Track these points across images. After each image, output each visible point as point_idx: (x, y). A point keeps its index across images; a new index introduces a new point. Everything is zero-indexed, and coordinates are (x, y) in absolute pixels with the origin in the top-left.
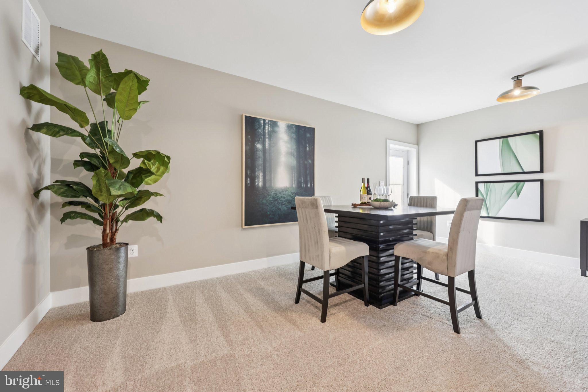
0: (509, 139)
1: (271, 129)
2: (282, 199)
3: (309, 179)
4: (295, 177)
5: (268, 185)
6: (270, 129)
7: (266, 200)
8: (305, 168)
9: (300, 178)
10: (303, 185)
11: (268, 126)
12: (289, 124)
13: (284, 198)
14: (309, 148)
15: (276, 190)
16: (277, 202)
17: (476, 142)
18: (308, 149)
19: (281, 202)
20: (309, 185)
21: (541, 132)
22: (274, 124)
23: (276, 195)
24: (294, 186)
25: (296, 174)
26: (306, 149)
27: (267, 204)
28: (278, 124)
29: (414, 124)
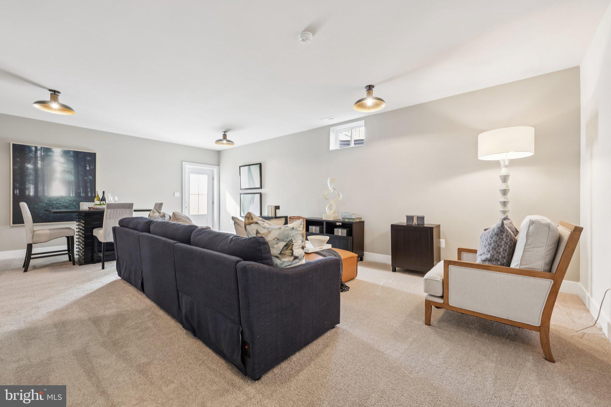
0: (251, 166)
1: (44, 154)
2: (57, 205)
3: (89, 190)
4: (72, 189)
5: (40, 194)
6: (42, 154)
7: (38, 205)
8: (85, 182)
9: (79, 189)
10: (82, 195)
11: (41, 151)
12: (65, 150)
13: (60, 204)
14: (90, 167)
15: (50, 198)
16: (51, 207)
17: (240, 167)
18: (88, 168)
19: (56, 207)
20: (89, 195)
21: (260, 164)
22: (47, 151)
23: (50, 202)
24: (71, 195)
25: (74, 187)
26: (86, 168)
27: (40, 208)
28: (53, 150)
29: (216, 151)
